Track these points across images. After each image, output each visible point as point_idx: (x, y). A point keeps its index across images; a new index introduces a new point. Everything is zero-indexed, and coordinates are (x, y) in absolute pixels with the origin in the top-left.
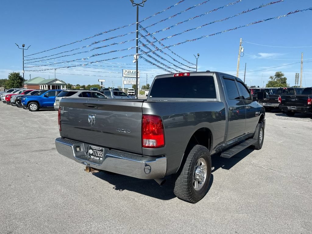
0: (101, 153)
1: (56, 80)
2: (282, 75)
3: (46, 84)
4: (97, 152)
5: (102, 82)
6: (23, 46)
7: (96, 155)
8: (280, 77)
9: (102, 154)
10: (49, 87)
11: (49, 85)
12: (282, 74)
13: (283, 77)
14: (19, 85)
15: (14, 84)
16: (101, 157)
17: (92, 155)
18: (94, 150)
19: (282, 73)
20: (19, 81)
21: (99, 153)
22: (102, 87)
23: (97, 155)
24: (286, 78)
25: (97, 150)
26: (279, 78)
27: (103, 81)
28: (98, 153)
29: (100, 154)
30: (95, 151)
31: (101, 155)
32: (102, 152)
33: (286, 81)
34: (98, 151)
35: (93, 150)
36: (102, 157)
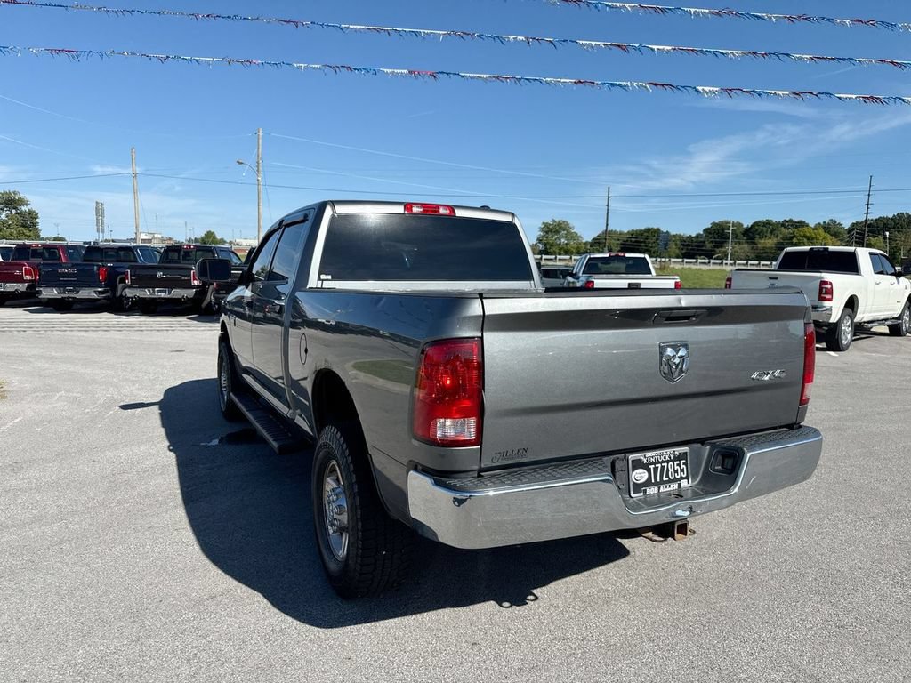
0: (679, 465)
2: (23, 202)
4: (663, 467)
7: (665, 479)
8: (15, 208)
9: (683, 466)
12: (20, 199)
13: (24, 208)
16: (682, 478)
17: (648, 483)
18: (652, 467)
19: (21, 195)
21: (671, 470)
23: (667, 476)
24: (34, 212)
25: (661, 463)
26: (14, 211)
28: (668, 470)
29: (676, 471)
30: (656, 469)
31: (682, 470)
32: (682, 462)
33: (37, 220)
34: (668, 462)
35: (646, 467)
36: (684, 476)
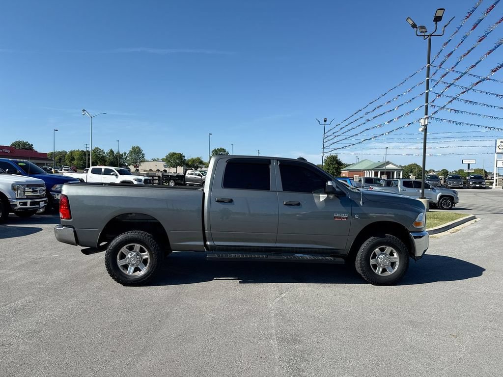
1: (388, 163)
3: (372, 169)
5: (469, 164)
6: (325, 121)
10: (376, 174)
11: (376, 171)
14: (335, 171)
15: (329, 170)
20: (336, 166)
22: (469, 173)
27: (471, 162)
